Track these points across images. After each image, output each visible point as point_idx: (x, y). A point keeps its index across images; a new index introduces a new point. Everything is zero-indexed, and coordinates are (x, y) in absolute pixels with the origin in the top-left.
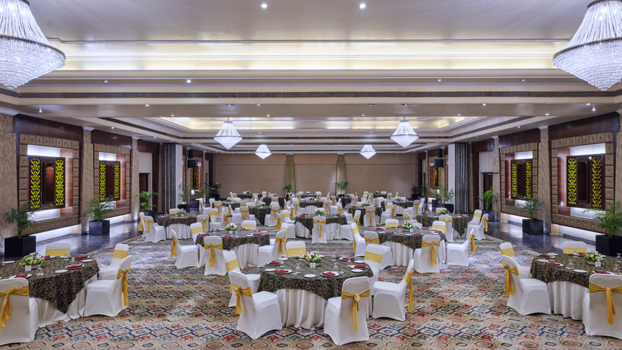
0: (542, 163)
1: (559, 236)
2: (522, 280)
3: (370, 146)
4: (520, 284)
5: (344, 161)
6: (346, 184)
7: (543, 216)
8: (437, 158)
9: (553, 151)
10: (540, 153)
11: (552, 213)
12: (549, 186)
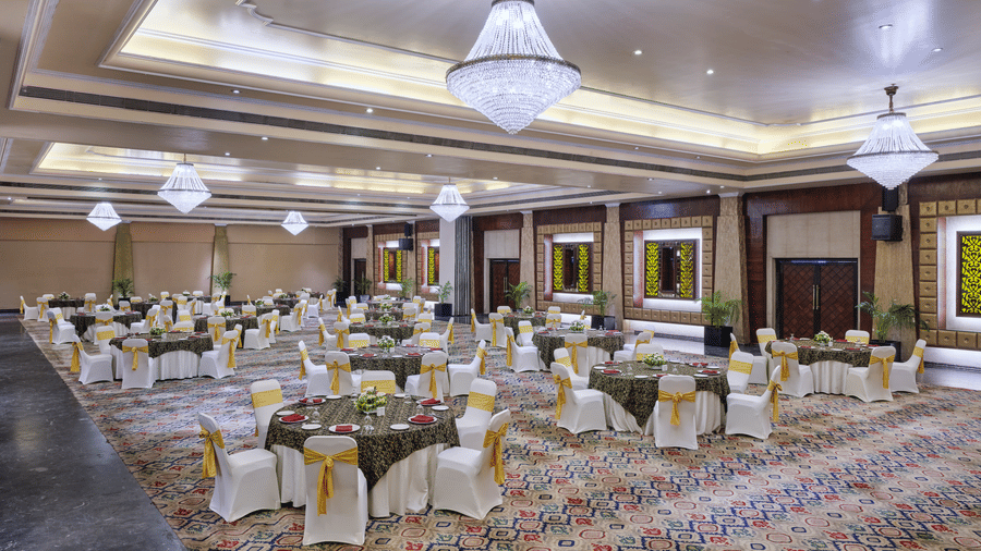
0: (610, 247)
1: (631, 333)
2: (576, 392)
3: (299, 213)
4: (573, 397)
5: (225, 236)
6: (230, 276)
7: (612, 310)
8: (403, 236)
9: (626, 233)
10: (606, 235)
11: (624, 306)
12: (620, 275)
